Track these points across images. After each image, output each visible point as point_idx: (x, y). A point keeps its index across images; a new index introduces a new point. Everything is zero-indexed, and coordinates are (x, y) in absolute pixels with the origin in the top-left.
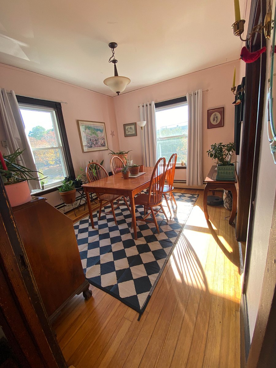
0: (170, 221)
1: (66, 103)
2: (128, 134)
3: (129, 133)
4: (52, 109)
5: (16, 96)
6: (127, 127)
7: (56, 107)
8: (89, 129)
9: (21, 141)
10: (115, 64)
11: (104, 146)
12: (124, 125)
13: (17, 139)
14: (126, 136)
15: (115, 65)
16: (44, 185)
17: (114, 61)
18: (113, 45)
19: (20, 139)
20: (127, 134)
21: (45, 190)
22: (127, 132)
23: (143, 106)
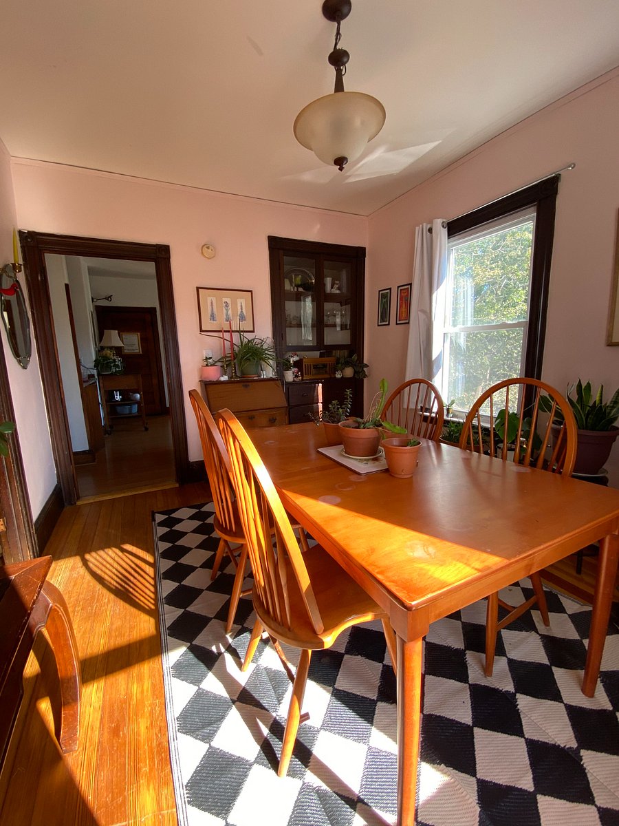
7: (540, 199)
13: (424, 312)
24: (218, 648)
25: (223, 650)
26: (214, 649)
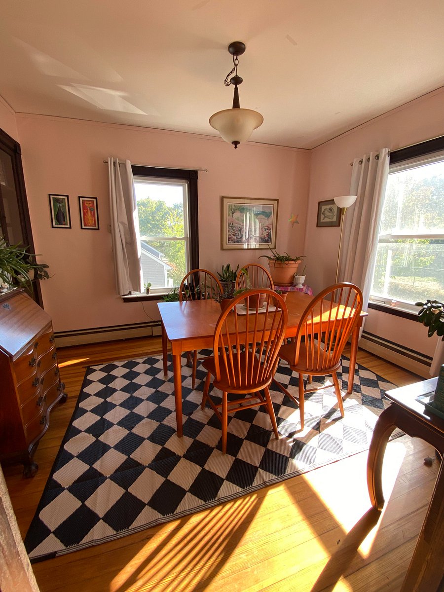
0: (283, 442)
1: (204, 170)
2: (324, 221)
3: (327, 220)
4: (184, 181)
5: (133, 167)
6: (323, 208)
7: (189, 177)
8: (240, 212)
9: (128, 226)
10: (236, 86)
11: (267, 241)
12: (319, 203)
13: (123, 223)
14: (319, 225)
15: (236, 89)
16: (150, 288)
17: (237, 81)
18: (237, 48)
19: (127, 224)
20: (322, 221)
21: (150, 295)
22: (322, 216)
23: (361, 162)
24: (290, 442)
25: (291, 440)
26: (291, 444)
